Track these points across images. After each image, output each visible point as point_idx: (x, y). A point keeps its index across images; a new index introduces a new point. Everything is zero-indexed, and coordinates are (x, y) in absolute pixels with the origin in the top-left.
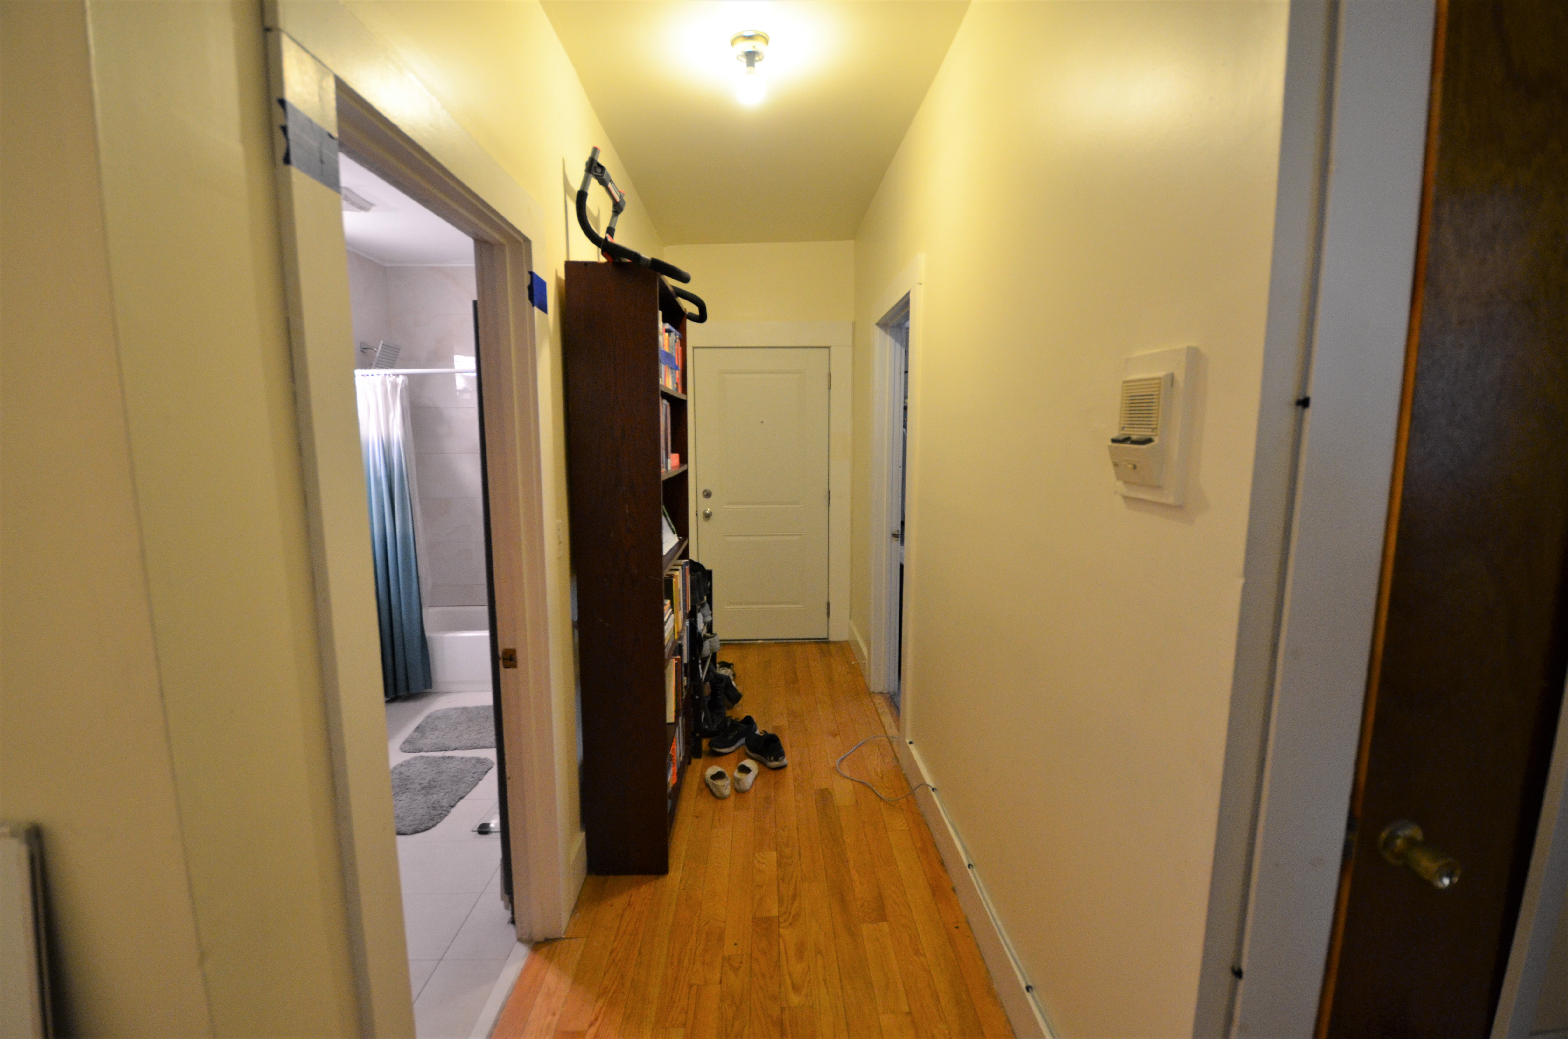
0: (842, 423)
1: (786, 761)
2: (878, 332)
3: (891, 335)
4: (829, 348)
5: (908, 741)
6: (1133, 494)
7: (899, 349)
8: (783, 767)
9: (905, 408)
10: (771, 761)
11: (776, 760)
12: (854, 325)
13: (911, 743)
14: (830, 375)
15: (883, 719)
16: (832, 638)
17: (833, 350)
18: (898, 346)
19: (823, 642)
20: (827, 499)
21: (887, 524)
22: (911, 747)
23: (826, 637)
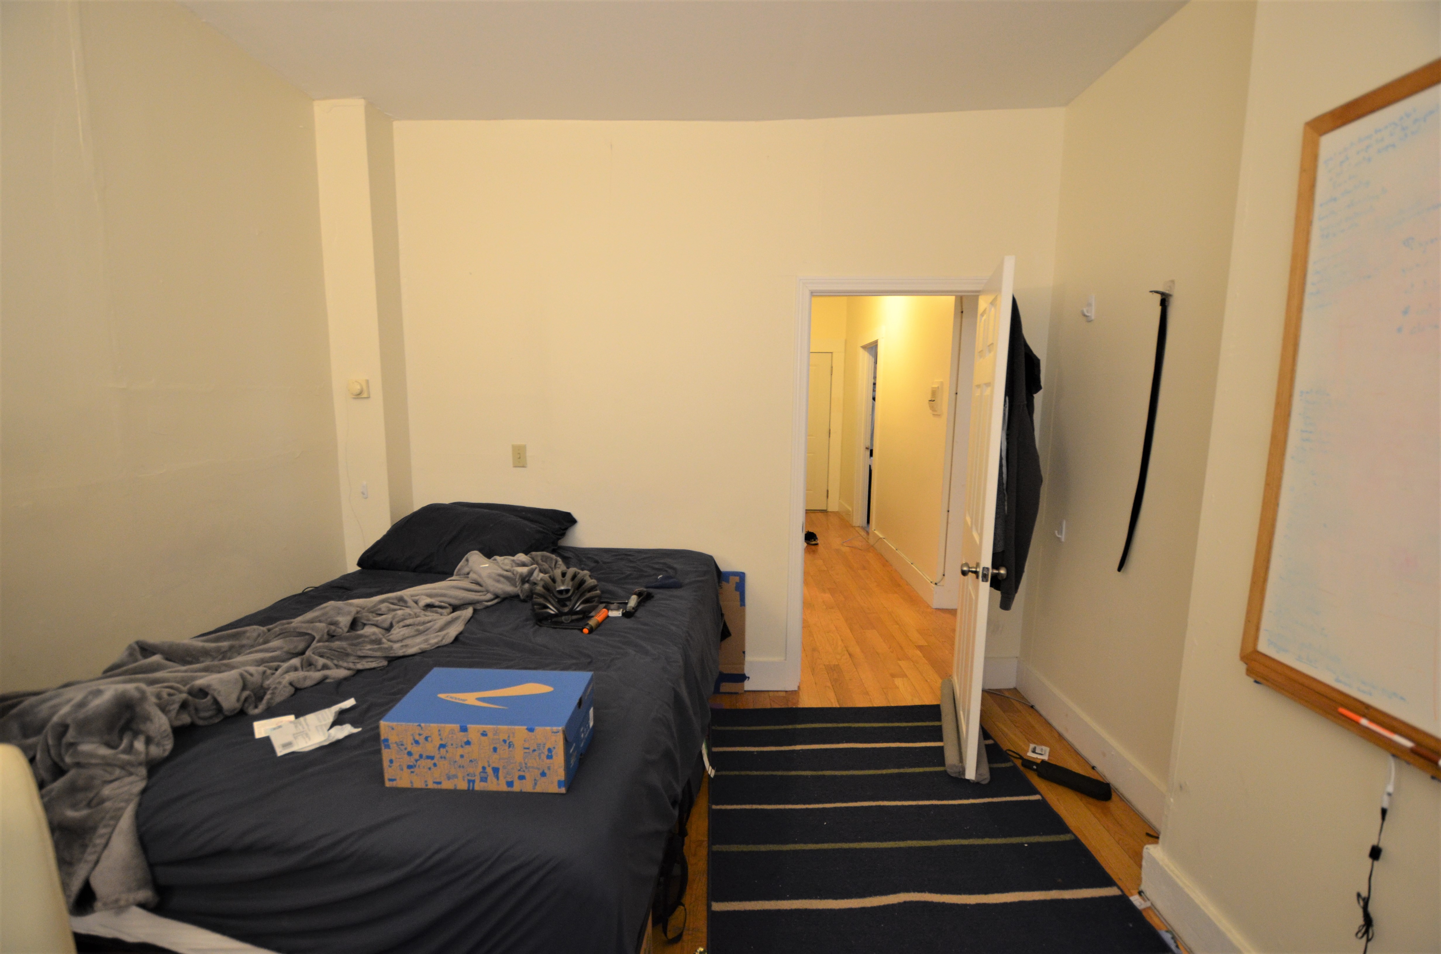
0: (838, 392)
1: (818, 542)
2: (861, 351)
3: (868, 352)
4: (832, 353)
5: (873, 530)
6: (934, 413)
7: (873, 360)
8: (817, 544)
9: (874, 384)
10: (812, 541)
11: (815, 541)
12: (846, 341)
13: (875, 530)
14: (832, 367)
15: (860, 533)
16: (829, 510)
17: (834, 354)
18: (871, 357)
19: (824, 512)
20: (828, 434)
21: (862, 442)
22: (876, 532)
23: (825, 509)
